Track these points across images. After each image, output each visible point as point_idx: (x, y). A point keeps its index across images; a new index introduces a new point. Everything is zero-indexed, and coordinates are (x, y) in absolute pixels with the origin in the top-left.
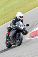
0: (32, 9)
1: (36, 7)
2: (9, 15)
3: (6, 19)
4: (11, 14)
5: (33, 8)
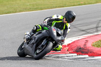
0: (56, 7)
1: (63, 7)
2: (14, 2)
3: (6, 8)
4: (18, 2)
5: (59, 7)
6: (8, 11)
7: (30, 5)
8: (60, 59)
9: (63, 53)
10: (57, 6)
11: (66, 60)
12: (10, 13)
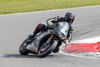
6: (38, 8)
7: (60, 3)
8: (89, 57)
9: (92, 51)
10: (88, 4)
11: (95, 58)
12: (40, 10)
